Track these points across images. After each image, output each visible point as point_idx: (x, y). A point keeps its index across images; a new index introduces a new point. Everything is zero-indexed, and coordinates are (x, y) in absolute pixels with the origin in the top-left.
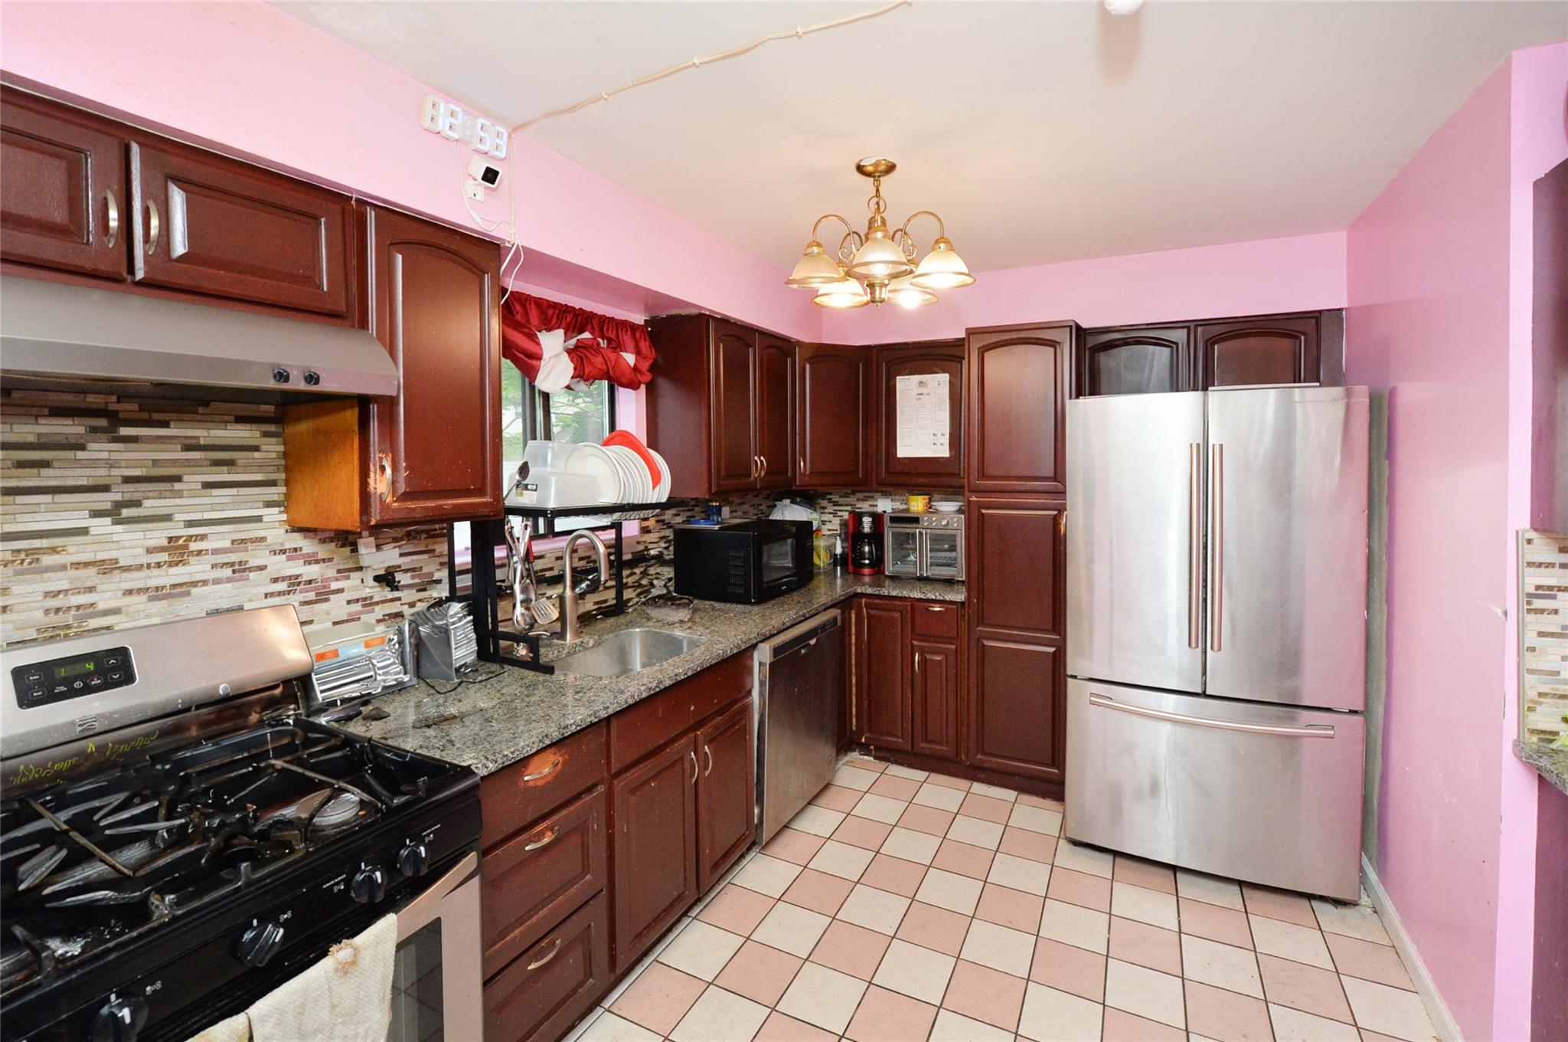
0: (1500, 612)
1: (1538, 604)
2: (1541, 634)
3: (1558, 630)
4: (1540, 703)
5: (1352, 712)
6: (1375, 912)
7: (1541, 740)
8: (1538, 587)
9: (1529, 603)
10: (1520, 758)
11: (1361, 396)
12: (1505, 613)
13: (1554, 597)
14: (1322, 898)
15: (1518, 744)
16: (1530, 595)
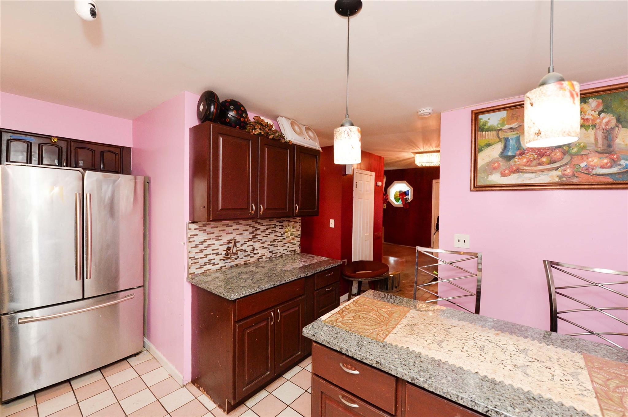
0: (183, 243)
1: (191, 240)
2: (192, 248)
3: (195, 246)
4: (191, 266)
5: (140, 287)
6: (147, 351)
7: (192, 276)
8: (191, 235)
9: (189, 240)
10: (188, 282)
11: (140, 179)
12: (184, 244)
13: (194, 237)
14: (131, 356)
15: (188, 278)
16: (189, 238)
